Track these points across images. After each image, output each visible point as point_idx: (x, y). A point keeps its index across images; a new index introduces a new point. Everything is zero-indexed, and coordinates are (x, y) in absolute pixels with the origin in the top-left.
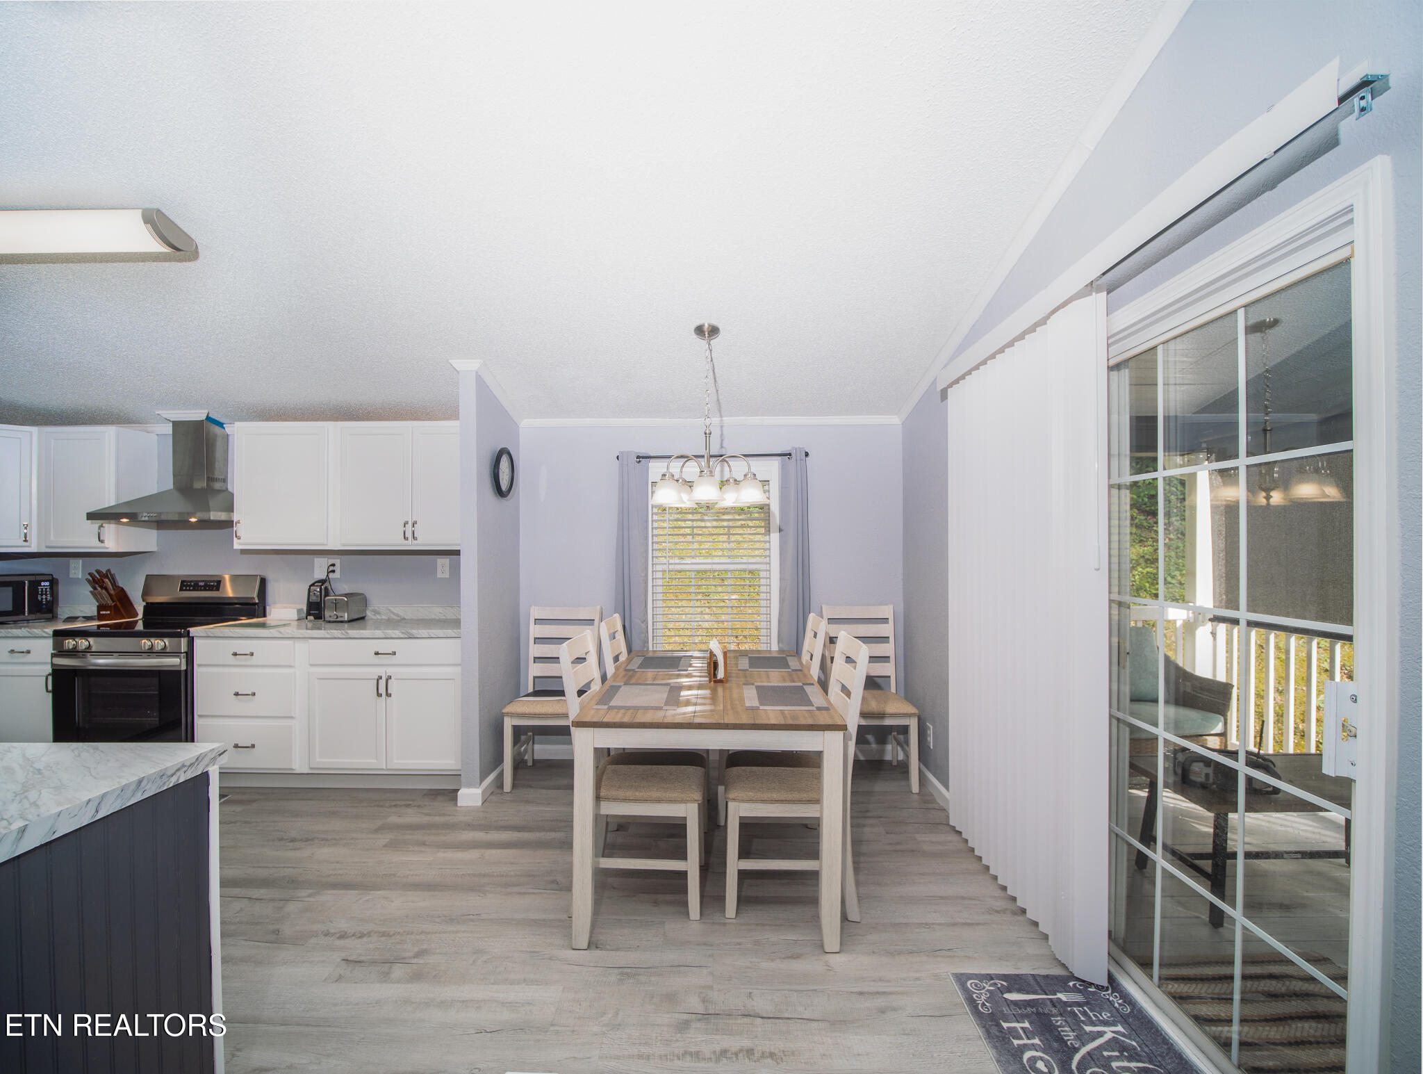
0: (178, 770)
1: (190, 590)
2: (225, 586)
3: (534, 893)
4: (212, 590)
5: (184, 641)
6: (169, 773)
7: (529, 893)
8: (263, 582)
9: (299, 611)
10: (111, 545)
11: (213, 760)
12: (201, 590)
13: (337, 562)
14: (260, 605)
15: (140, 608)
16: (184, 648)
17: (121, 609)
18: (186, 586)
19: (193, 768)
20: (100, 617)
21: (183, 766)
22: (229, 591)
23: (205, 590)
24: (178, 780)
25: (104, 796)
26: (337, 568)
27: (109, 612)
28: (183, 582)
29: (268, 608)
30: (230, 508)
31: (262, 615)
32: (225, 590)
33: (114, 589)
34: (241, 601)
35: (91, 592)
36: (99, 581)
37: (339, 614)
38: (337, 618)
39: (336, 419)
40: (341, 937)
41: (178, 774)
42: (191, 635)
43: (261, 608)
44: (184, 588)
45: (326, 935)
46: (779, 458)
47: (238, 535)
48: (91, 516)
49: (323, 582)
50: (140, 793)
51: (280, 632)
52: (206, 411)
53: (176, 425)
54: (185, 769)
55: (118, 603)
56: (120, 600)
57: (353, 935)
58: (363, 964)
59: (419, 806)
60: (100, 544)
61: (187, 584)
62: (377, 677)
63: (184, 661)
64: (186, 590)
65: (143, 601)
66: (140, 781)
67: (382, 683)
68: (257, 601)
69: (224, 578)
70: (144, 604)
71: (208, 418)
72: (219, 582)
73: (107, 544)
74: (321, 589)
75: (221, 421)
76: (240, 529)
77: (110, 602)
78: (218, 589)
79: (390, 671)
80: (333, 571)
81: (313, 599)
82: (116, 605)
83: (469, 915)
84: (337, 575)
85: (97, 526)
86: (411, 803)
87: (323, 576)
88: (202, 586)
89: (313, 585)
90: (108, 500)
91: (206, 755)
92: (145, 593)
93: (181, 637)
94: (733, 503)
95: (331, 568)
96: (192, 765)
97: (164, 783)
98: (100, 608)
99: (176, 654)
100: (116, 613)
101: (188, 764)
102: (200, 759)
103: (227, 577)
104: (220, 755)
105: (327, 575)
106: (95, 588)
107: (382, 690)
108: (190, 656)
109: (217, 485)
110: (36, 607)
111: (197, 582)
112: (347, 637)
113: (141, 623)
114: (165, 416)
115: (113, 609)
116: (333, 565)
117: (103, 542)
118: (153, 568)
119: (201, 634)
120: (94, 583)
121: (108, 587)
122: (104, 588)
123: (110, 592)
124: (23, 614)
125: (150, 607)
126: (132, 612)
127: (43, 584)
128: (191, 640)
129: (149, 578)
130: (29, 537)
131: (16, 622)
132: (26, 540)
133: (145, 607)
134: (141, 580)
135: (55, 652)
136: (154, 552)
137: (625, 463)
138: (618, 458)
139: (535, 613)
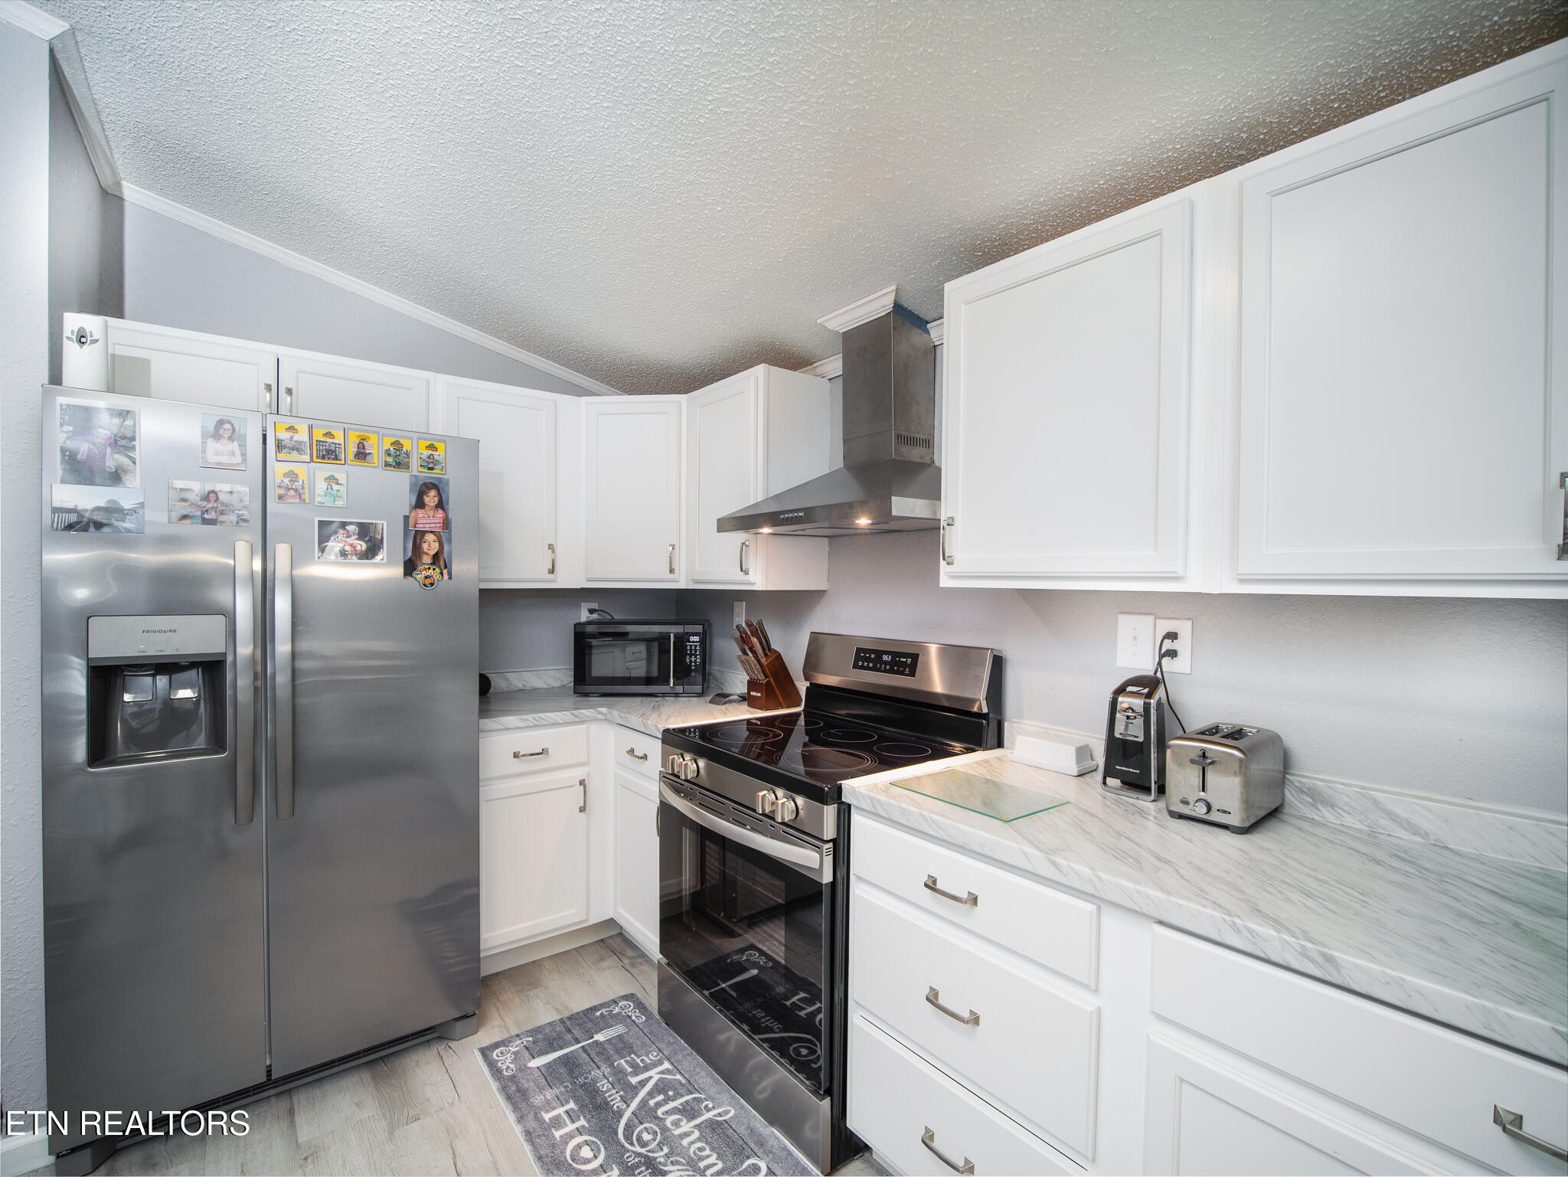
1: (868, 668)
2: (927, 669)
4: (902, 673)
5: (830, 812)
8: (998, 663)
9: (1083, 752)
10: (759, 579)
12: (886, 671)
13: (1184, 628)
14: (991, 715)
15: (802, 686)
16: (829, 831)
17: (777, 690)
18: (863, 660)
20: (752, 704)
22: (937, 680)
23: (891, 671)
26: (1182, 645)
27: (759, 695)
28: (859, 650)
29: (1006, 725)
30: (934, 493)
31: (995, 742)
32: (928, 678)
33: (766, 655)
34: (955, 706)
35: (739, 657)
36: (751, 638)
42: (844, 796)
43: (993, 725)
44: (860, 663)
47: (947, 555)
49: (1150, 684)
51: (1055, 864)
52: (893, 288)
53: (848, 336)
55: (772, 680)
56: (775, 675)
60: (740, 576)
61: (869, 656)
63: (828, 861)
64: (862, 668)
65: (807, 678)
68: (985, 710)
69: (926, 650)
70: (808, 684)
71: (899, 311)
72: (915, 657)
73: (751, 577)
74: (1147, 707)
76: (955, 541)
77: (761, 677)
78: (912, 674)
80: (1172, 654)
81: (1125, 731)
82: (768, 683)
85: (738, 545)
87: (1145, 666)
88: (886, 663)
89: (1121, 691)
90: (752, 494)
92: (812, 664)
93: (824, 799)
95: (1168, 645)
98: (752, 685)
99: (813, 839)
100: (770, 697)
103: (933, 649)
105: (1159, 664)
106: (743, 651)
108: (840, 847)
109: (915, 454)
110: (683, 673)
111: (879, 653)
112: (1338, 981)
113: (803, 716)
114: (830, 326)
115: (768, 690)
116: (1172, 636)
117: (747, 573)
118: (822, 621)
119: (863, 805)
120: (744, 641)
121: (760, 651)
122: (752, 649)
123: (763, 660)
124: (669, 684)
125: (815, 690)
126: (792, 698)
127: (692, 639)
128: (845, 813)
129: (815, 637)
130: (675, 566)
131: (664, 695)
132: (672, 571)
133: (807, 688)
134: (803, 641)
135: (662, 769)
136: (824, 592)
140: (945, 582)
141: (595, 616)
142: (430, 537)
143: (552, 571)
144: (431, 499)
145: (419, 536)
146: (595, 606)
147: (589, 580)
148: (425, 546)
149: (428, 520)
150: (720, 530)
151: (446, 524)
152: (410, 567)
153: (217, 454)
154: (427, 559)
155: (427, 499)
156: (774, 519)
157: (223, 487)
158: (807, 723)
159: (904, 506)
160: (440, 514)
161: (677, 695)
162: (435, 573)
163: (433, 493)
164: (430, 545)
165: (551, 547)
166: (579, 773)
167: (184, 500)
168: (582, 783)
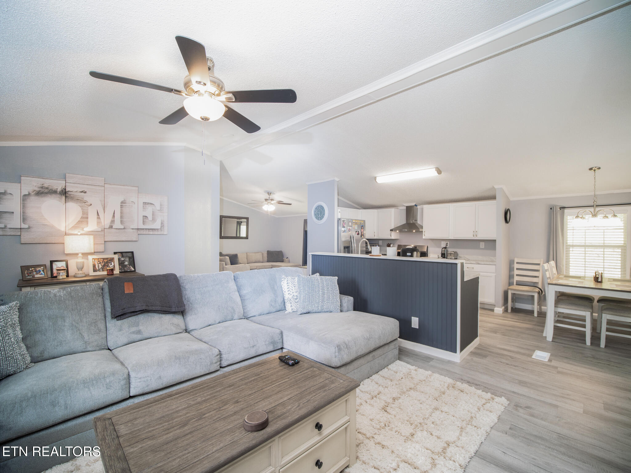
8: (427, 247)
10: (393, 237)
13: (448, 242)
26: (449, 244)
29: (428, 254)
39: (450, 203)
47: (424, 234)
48: (392, 230)
49: (445, 248)
52: (413, 203)
53: (407, 207)
68: (426, 253)
71: (415, 205)
74: (445, 250)
75: (417, 205)
81: (443, 252)
84: (449, 246)
87: (445, 246)
89: (442, 248)
90: (392, 226)
95: (447, 244)
114: (404, 205)
117: (391, 237)
130: (375, 235)
136: (399, 239)
137: (555, 210)
138: (551, 209)
139: (516, 260)
140: (424, 237)
148: (362, 234)
149: (362, 231)
150: (390, 231)
151: (364, 231)
152: (361, 236)
157: (350, 228)
160: (363, 229)
162: (363, 237)
163: (362, 227)
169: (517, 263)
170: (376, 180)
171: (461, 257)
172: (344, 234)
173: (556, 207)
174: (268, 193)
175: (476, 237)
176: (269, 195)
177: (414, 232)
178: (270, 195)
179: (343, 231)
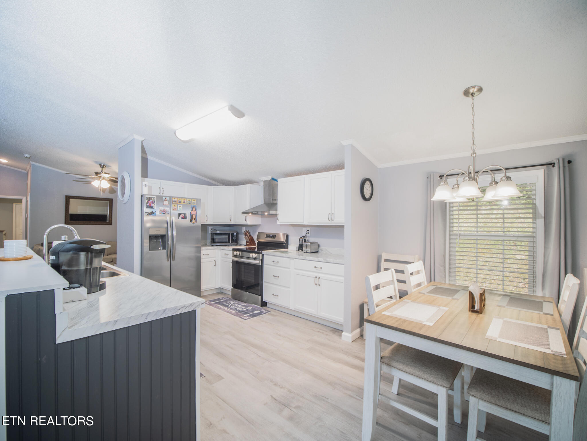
0: (182, 308)
1: (268, 238)
2: (277, 237)
3: (356, 398)
5: (261, 255)
6: (178, 308)
7: (354, 398)
8: (287, 236)
9: (296, 247)
10: (249, 223)
11: (199, 305)
12: (271, 238)
13: (309, 229)
15: (256, 242)
16: (261, 258)
17: (252, 243)
18: (267, 236)
19: (189, 308)
20: (247, 245)
21: (184, 306)
23: (272, 238)
24: (182, 311)
25: (149, 313)
26: (309, 232)
28: (267, 235)
29: (289, 245)
30: (276, 210)
31: (287, 247)
32: (278, 239)
34: (281, 243)
35: (244, 237)
36: (247, 233)
37: (308, 250)
38: (307, 251)
39: (307, 174)
40: (275, 385)
41: (182, 309)
42: (263, 253)
43: (287, 245)
45: (271, 381)
46: (545, 166)
47: (278, 219)
48: (244, 213)
49: (304, 237)
50: (165, 314)
51: (286, 255)
52: (271, 176)
53: (265, 182)
54: (185, 308)
56: (251, 240)
57: (279, 386)
58: (276, 401)
59: (327, 335)
60: (245, 222)
61: (268, 236)
62: (315, 277)
63: (261, 262)
64: (267, 238)
65: (257, 240)
66: (165, 310)
67: (317, 280)
68: (285, 243)
70: (258, 242)
71: (273, 179)
72: (275, 236)
74: (303, 239)
75: (276, 179)
76: (279, 217)
77: (249, 240)
78: (275, 238)
79: (320, 275)
80: (308, 233)
81: (300, 243)
83: (324, 397)
84: (309, 235)
85: (245, 216)
86: (325, 332)
87: (305, 235)
89: (301, 238)
90: (247, 208)
91: (195, 303)
92: (258, 238)
93: (260, 254)
94: (492, 197)
95: (307, 232)
96: (188, 306)
97: (176, 312)
98: (247, 242)
99: (258, 259)
100: (250, 245)
101: (187, 306)
102: (192, 304)
104: (202, 304)
106: (245, 236)
107: (316, 283)
108: (262, 260)
109: (275, 202)
110: (233, 241)
111: (270, 235)
112: (306, 259)
113: (257, 248)
114: (261, 179)
115: (250, 243)
116: (308, 231)
117: (246, 221)
118: (260, 230)
119: (265, 253)
120: (246, 234)
121: (249, 236)
122: (248, 236)
123: (249, 237)
124: (230, 243)
125: (259, 243)
126: (254, 244)
127: (235, 234)
128: (263, 255)
129: (259, 233)
130: (231, 220)
131: (229, 245)
132: (231, 221)
133: (258, 243)
134: (257, 234)
135: (233, 255)
136: (260, 225)
137: (432, 180)
138: (428, 178)
139: (384, 256)
140: (278, 223)
141: (212, 230)
142: (194, 216)
143: (207, 221)
144: (194, 209)
145: (192, 215)
146: (212, 228)
147: (213, 222)
148: (193, 217)
149: (194, 213)
150: (242, 214)
151: (196, 213)
152: (191, 221)
153: (165, 203)
154: (193, 219)
155: (193, 209)
156: (252, 213)
157: (166, 208)
158: (257, 249)
159: (271, 212)
160: (195, 211)
161: (231, 245)
162: (195, 221)
163: (194, 208)
164: (194, 217)
165: (207, 216)
166: (214, 259)
167: (161, 210)
168: (215, 261)
169: (386, 260)
170: (177, 135)
171: (323, 251)
172: (151, 217)
173: (433, 174)
174: (100, 165)
175: (332, 222)
176: (101, 167)
177: (266, 215)
178: (103, 167)
179: (146, 214)
